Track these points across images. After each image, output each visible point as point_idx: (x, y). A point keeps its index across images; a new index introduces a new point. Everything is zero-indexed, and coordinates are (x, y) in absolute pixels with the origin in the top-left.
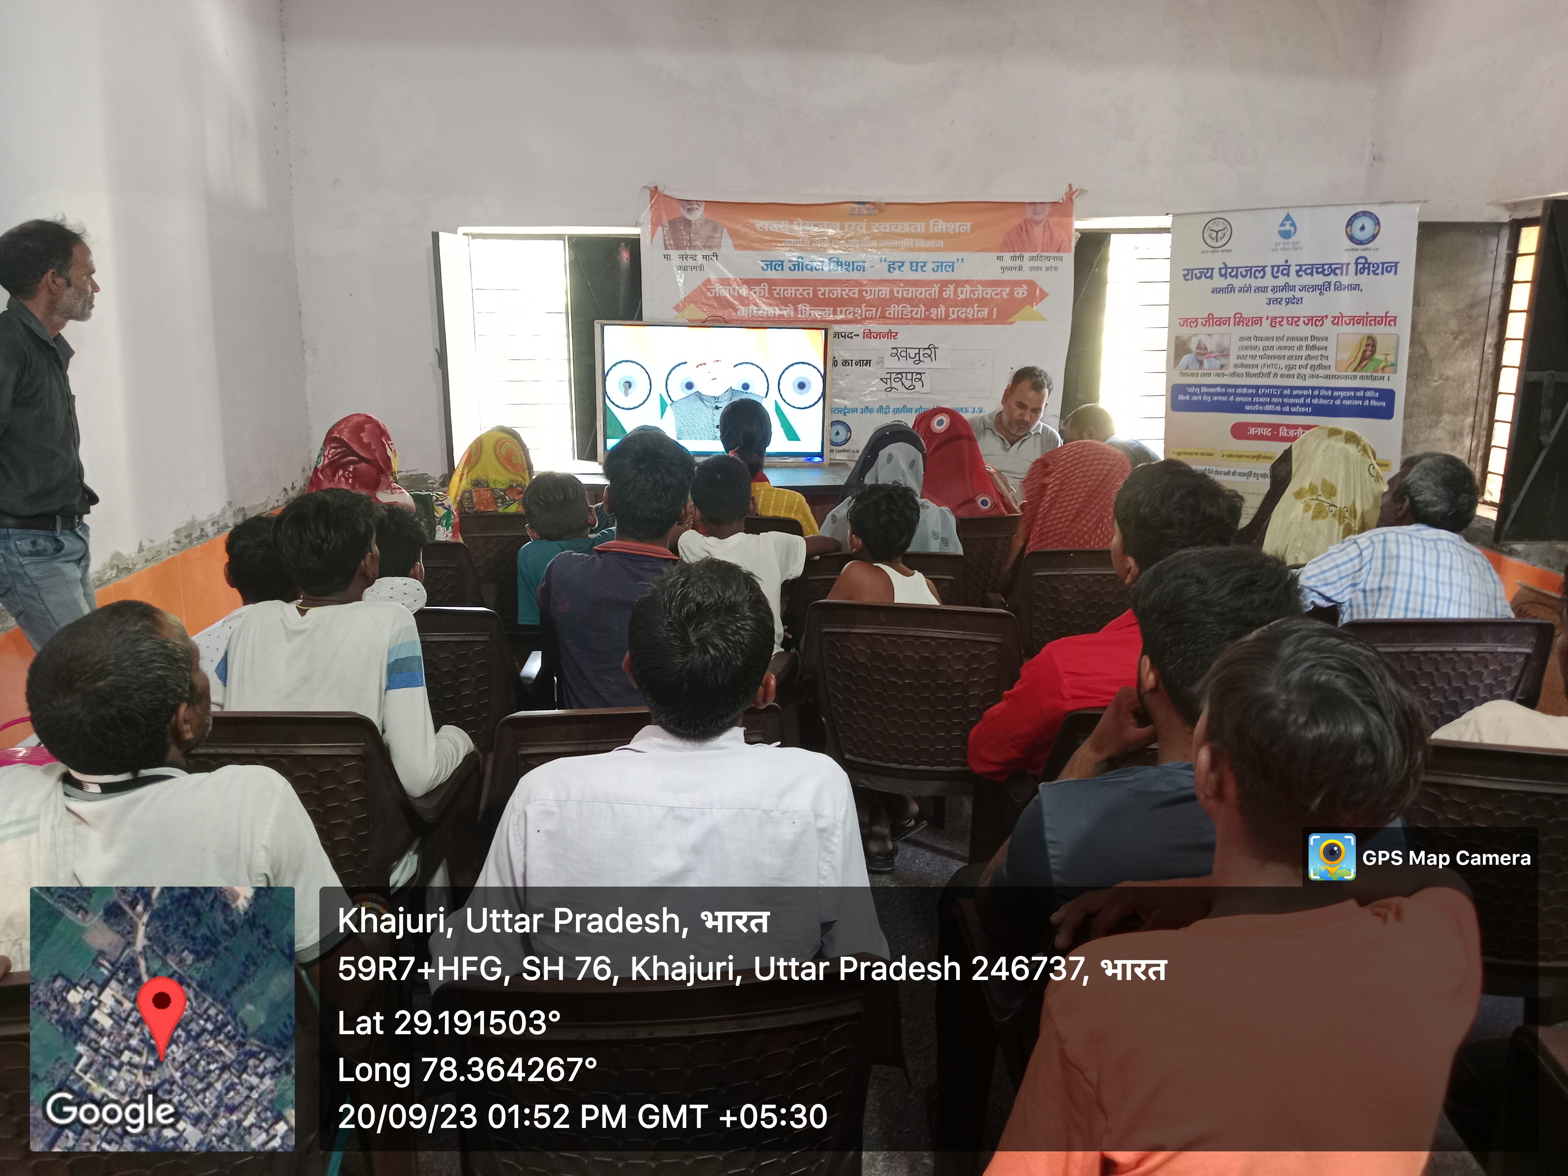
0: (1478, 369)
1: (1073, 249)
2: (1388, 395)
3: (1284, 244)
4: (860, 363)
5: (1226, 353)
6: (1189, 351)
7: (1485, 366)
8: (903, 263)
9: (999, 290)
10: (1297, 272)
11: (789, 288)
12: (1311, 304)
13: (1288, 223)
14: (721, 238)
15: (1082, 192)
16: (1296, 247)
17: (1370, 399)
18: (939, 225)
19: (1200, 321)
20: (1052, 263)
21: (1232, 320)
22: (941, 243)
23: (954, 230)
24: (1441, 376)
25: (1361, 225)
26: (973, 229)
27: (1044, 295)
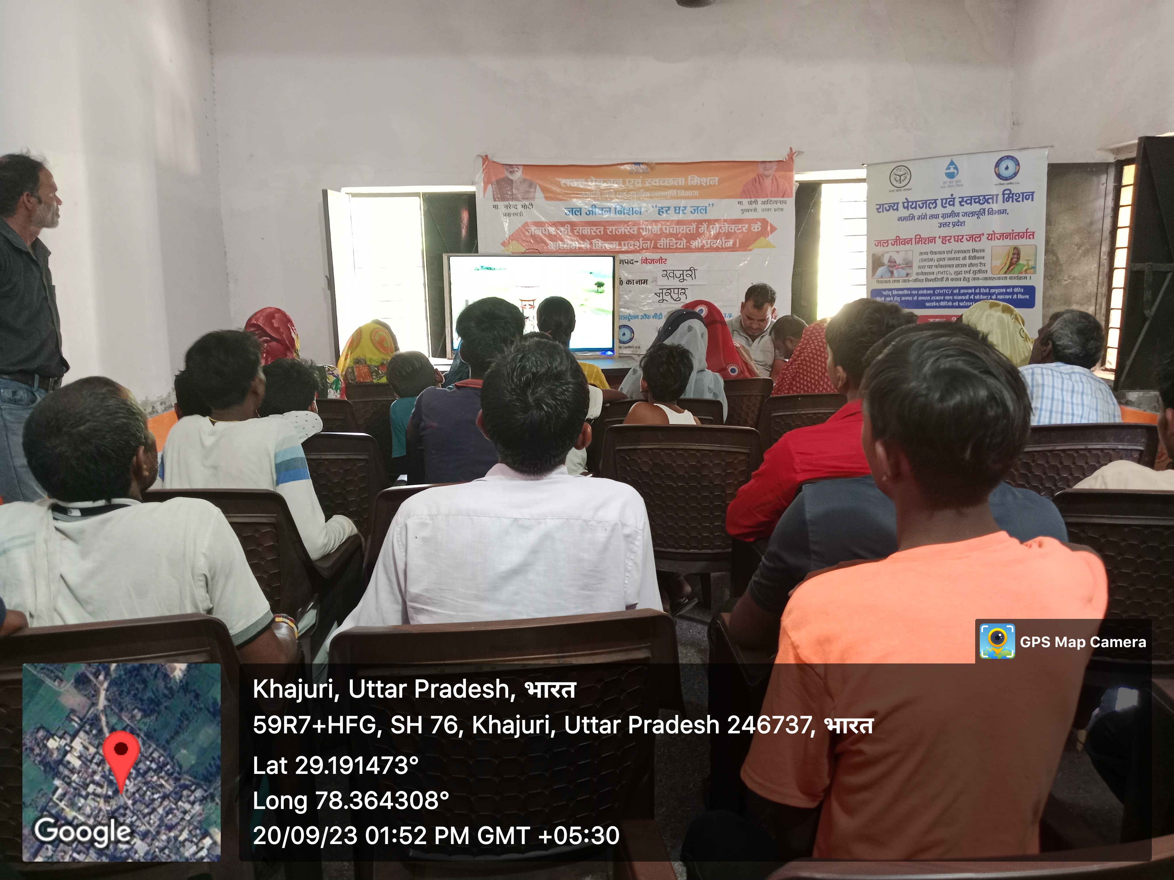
0: (1097, 271)
1: (794, 195)
2: (1030, 290)
3: (950, 182)
4: (640, 282)
5: (910, 265)
6: (883, 265)
7: (1101, 269)
8: (669, 208)
9: (740, 226)
10: (960, 202)
11: (586, 228)
12: (971, 226)
13: (952, 167)
14: (535, 192)
15: (800, 153)
16: (959, 184)
17: (1017, 293)
18: (695, 180)
19: (890, 242)
20: (779, 206)
21: (914, 241)
22: (696, 193)
23: (706, 183)
24: (1069, 276)
25: (1005, 166)
26: (720, 182)
27: (773, 229)
